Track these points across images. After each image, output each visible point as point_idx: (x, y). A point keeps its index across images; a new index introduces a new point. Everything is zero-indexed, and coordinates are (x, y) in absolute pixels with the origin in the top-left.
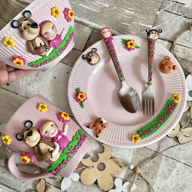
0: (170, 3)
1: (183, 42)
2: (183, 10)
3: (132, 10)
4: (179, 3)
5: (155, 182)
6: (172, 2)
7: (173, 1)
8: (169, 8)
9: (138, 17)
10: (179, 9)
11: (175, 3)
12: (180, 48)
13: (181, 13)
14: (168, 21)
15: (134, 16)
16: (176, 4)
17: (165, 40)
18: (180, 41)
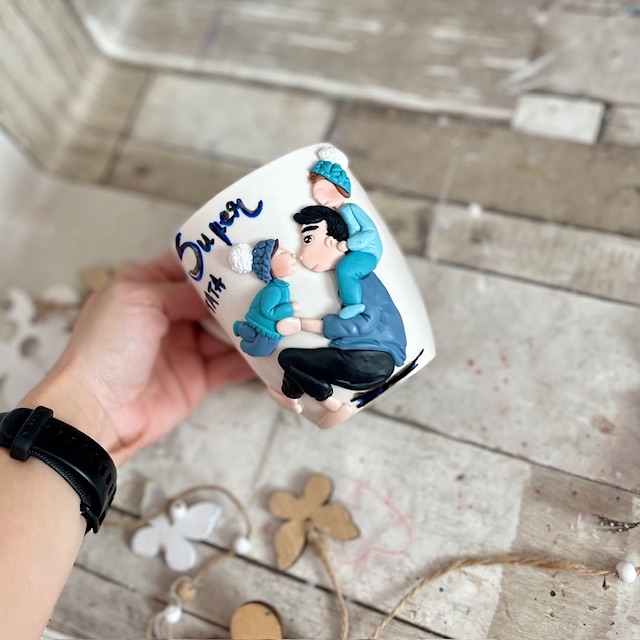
5: (620, 598)
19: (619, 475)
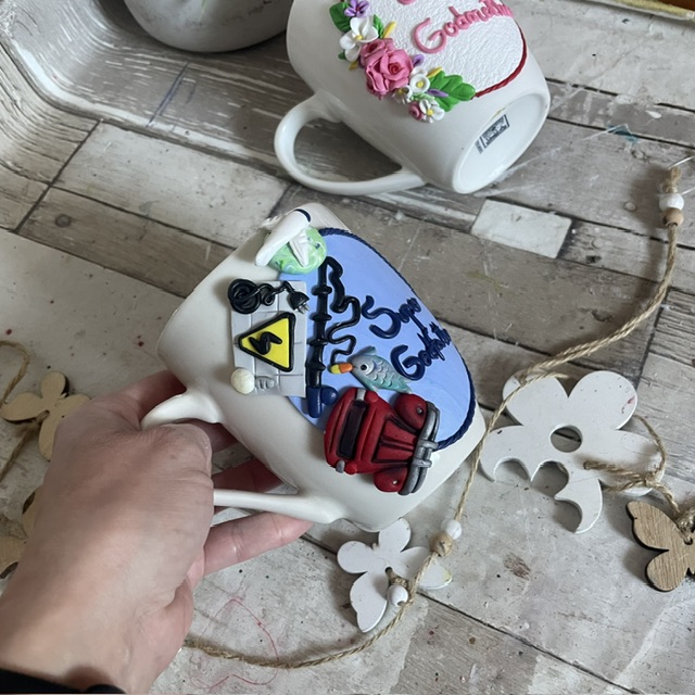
0: (563, 90)
1: (615, 216)
2: (611, 112)
4: (595, 90)
6: (571, 88)
7: (576, 86)
8: (559, 110)
10: (598, 110)
11: (580, 89)
12: (603, 234)
13: (605, 122)
14: (558, 149)
16: (586, 94)
17: (547, 211)
18: (601, 212)
19: (527, 626)
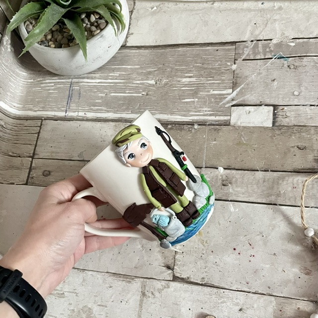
0: (247, 45)
1: (291, 100)
2: (272, 49)
3: (192, 75)
6: (250, 43)
7: (252, 41)
8: (248, 55)
9: (205, 83)
10: (266, 49)
11: (255, 42)
12: (289, 109)
13: (271, 54)
14: (255, 74)
15: (198, 84)
16: (258, 43)
17: (261, 105)
18: (284, 99)
